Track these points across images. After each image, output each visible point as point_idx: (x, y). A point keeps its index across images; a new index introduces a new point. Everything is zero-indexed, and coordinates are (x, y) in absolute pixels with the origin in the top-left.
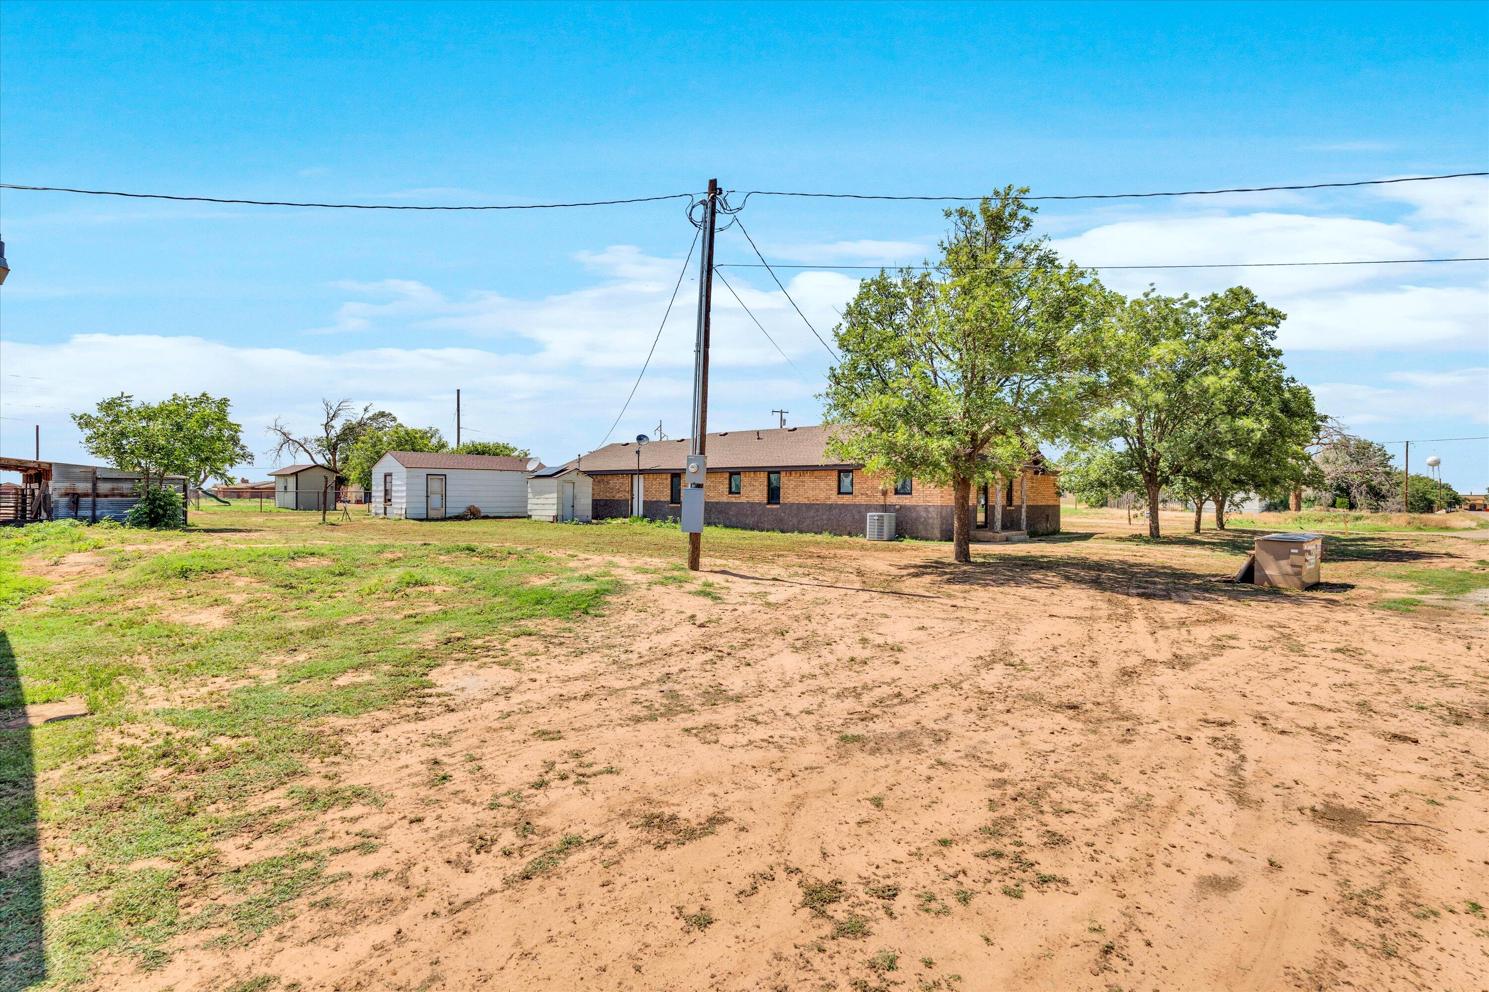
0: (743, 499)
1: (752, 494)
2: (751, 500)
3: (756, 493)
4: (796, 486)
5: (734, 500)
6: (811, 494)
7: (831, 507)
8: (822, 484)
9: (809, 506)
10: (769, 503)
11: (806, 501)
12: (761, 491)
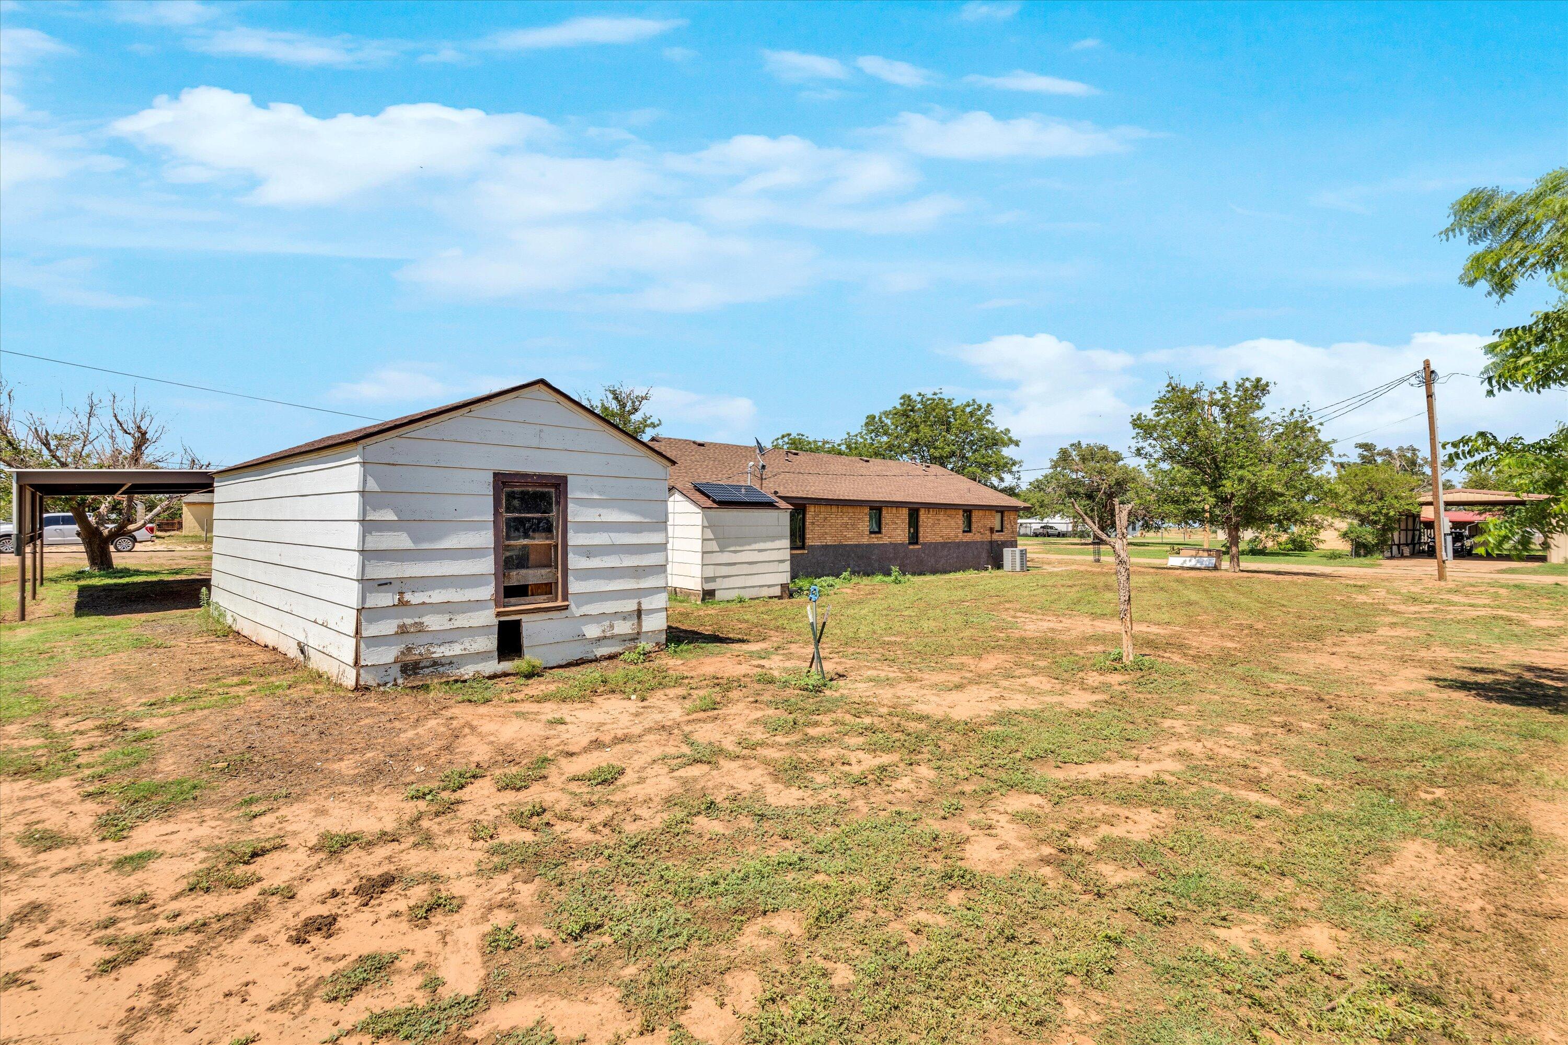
0: (886, 540)
1: (894, 534)
2: (893, 540)
3: (899, 532)
4: (934, 525)
5: (875, 541)
6: (945, 532)
7: (958, 545)
8: (953, 523)
9: (944, 545)
10: (910, 543)
11: (941, 540)
12: (903, 530)
